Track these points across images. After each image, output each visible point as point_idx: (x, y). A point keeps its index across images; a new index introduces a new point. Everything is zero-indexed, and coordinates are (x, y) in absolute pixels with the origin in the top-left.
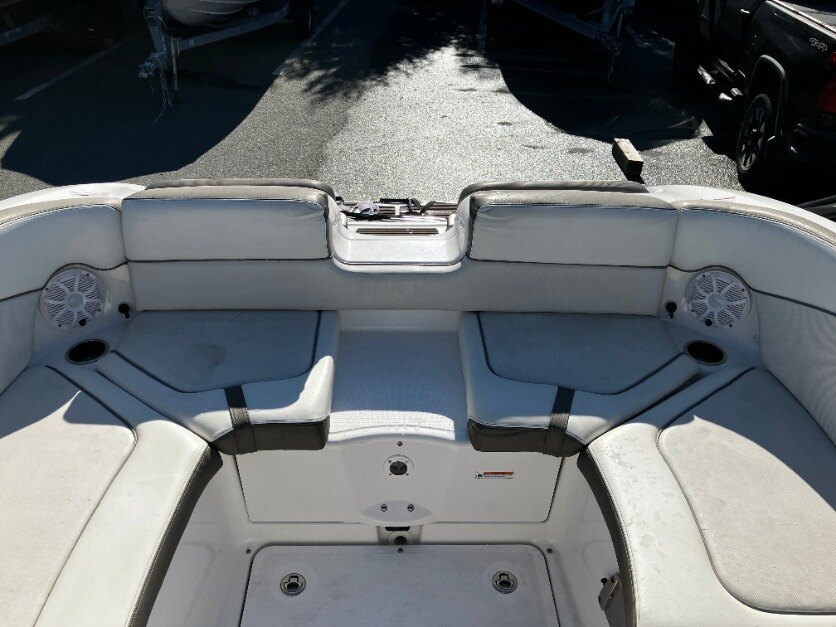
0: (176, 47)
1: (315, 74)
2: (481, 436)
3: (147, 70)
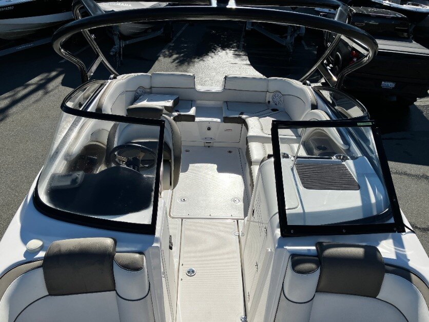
0: (123, 44)
1: (175, 56)
2: (226, 120)
3: (113, 52)
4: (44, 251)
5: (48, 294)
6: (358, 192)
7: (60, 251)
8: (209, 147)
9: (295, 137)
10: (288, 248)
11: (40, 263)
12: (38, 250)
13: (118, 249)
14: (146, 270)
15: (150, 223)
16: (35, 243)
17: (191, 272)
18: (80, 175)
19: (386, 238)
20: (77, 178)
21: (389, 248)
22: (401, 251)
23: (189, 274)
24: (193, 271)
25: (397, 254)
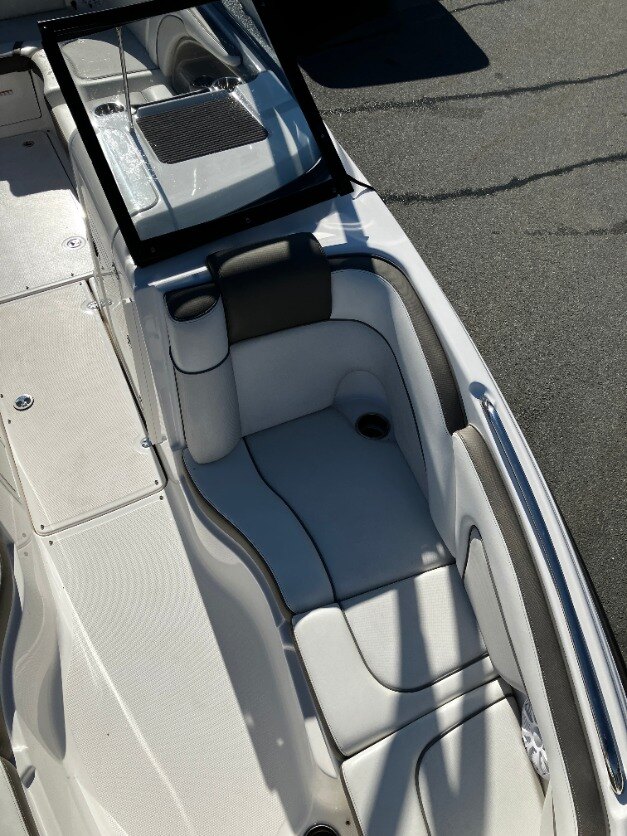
6: (265, 142)
9: (149, 72)
10: (156, 283)
17: (23, 403)
19: (326, 213)
21: (331, 228)
22: (355, 227)
23: (22, 408)
24: (28, 400)
25: (348, 235)
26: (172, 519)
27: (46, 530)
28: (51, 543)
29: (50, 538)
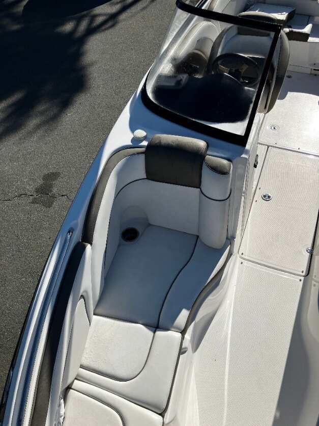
4: (146, 141)
5: (146, 177)
7: (160, 142)
8: (316, 75)
11: (143, 150)
12: (142, 139)
13: (208, 152)
14: (231, 176)
15: (243, 135)
16: (140, 133)
17: (266, 198)
18: (184, 77)
20: (181, 80)
24: (269, 197)
26: (299, 294)
27: (243, 256)
28: (242, 263)
29: (243, 261)
